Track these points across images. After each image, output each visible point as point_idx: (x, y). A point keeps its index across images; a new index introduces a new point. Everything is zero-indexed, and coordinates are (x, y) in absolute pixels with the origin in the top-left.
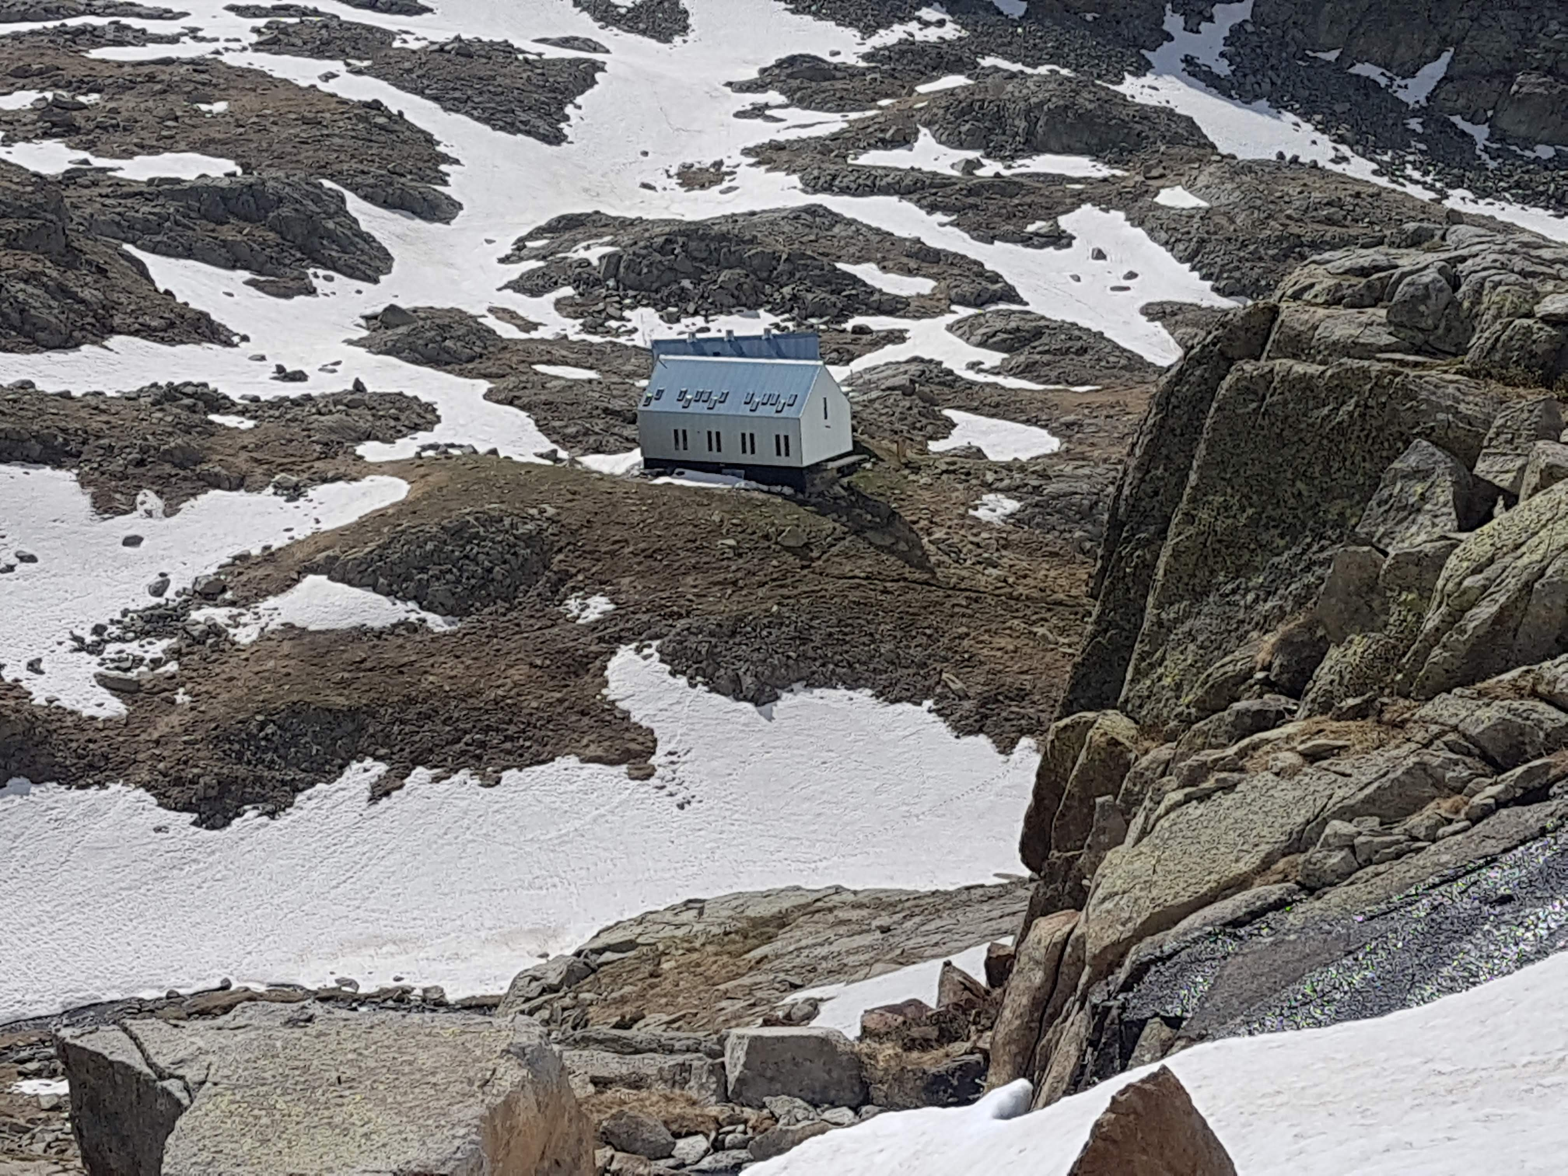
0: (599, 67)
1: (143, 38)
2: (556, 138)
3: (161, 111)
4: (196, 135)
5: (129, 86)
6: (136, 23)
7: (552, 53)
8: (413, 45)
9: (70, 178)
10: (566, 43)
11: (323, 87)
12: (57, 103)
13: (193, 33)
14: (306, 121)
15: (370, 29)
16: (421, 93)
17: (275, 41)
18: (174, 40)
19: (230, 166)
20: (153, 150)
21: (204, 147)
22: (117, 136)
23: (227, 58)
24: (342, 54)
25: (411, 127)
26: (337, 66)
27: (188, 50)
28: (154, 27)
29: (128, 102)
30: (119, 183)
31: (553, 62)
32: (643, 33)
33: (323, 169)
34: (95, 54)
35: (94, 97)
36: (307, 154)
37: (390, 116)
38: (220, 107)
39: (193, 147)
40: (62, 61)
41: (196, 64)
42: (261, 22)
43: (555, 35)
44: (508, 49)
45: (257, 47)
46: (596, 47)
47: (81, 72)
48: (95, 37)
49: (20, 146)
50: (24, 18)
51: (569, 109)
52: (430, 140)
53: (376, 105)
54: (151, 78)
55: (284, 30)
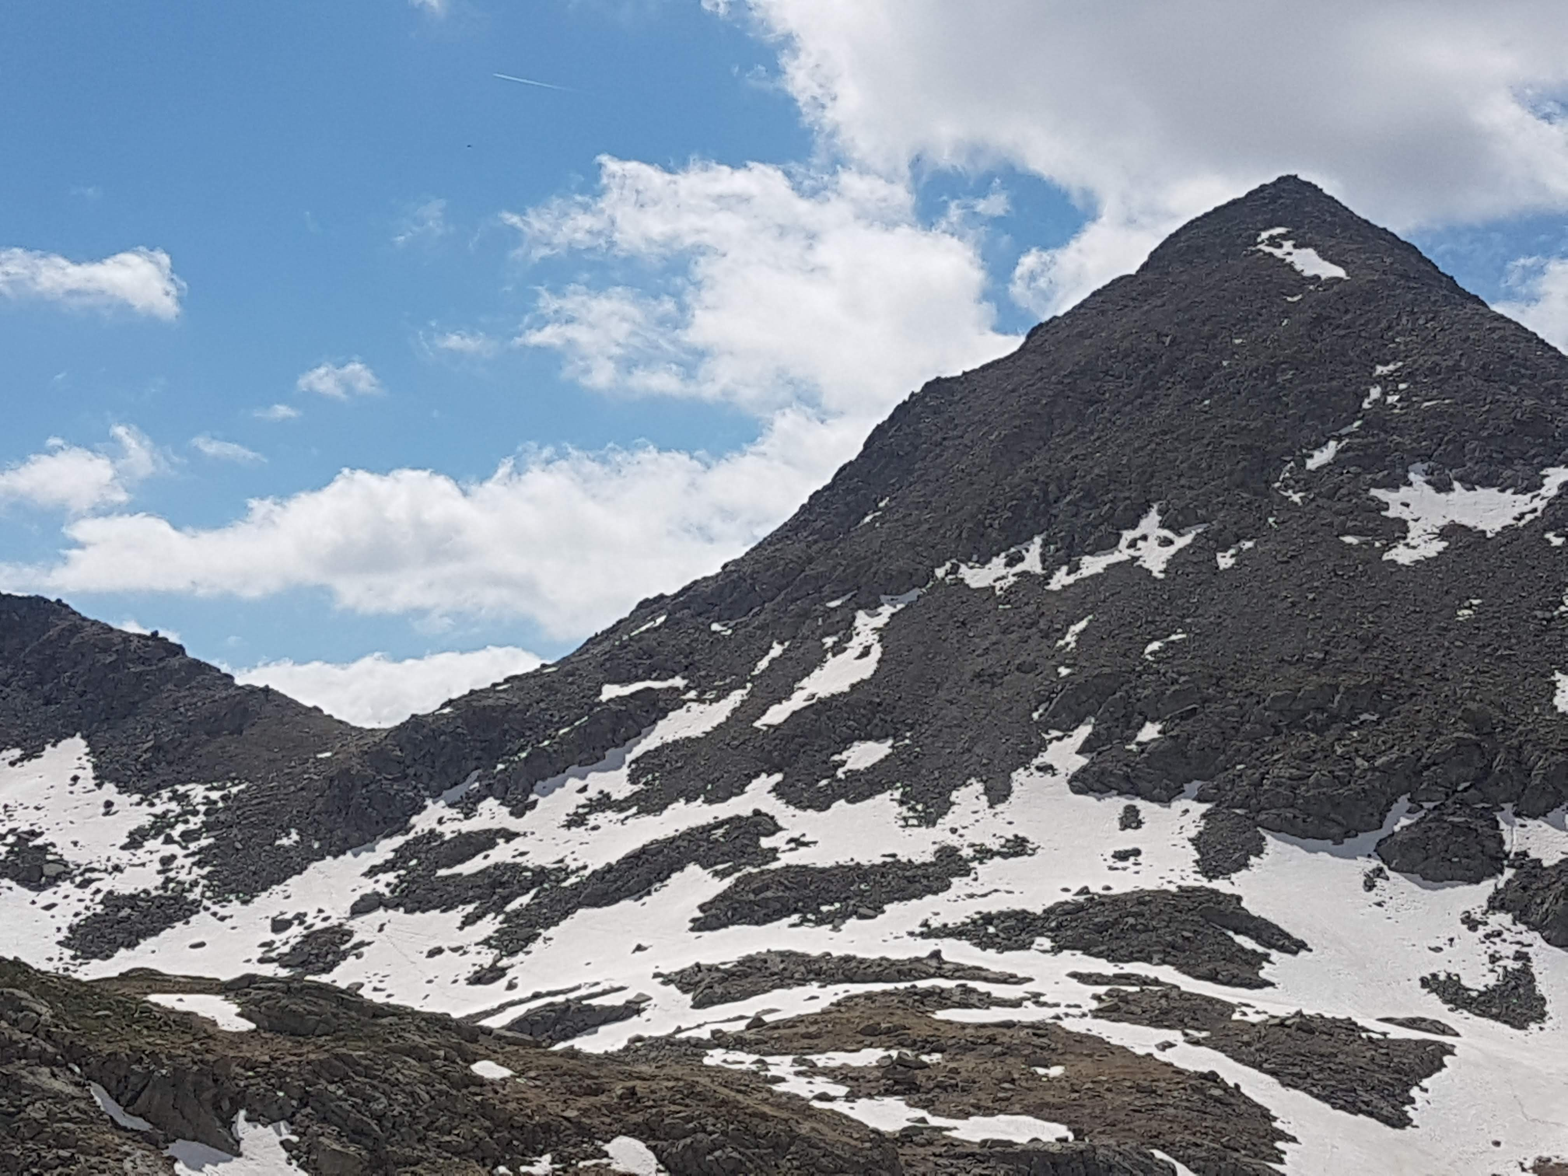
0: (1449, 1050)
1: (987, 1001)
2: (1401, 1122)
3: (998, 1073)
4: (1031, 1099)
5: (971, 1046)
6: (981, 986)
7: (1397, 1033)
8: (1253, 1018)
9: (907, 1136)
10: (1412, 1023)
11: (1160, 1056)
12: (901, 1061)
13: (1036, 998)
14: (1140, 1089)
15: (1210, 1000)
16: (1259, 1067)
17: (1115, 1009)
18: (1017, 1004)
19: (1062, 1131)
20: (989, 1112)
21: (1039, 1111)
22: (954, 1096)
23: (1066, 1024)
24: (1180, 1024)
25: (1247, 1100)
26: (1175, 1036)
27: (1029, 1014)
28: (999, 991)
29: (968, 1063)
30: (953, 1143)
31: (1399, 1043)
32: (1496, 1017)
33: (1155, 1139)
34: (941, 1015)
35: (936, 1057)
36: (1140, 1122)
37: (1225, 1088)
38: (1056, 1071)
39: (1026, 1112)
40: (910, 1021)
41: (1037, 1028)
42: (1102, 990)
43: (1401, 1015)
44: (1351, 1026)
45: (1097, 1014)
46: (1445, 1030)
47: (926, 1032)
48: (942, 999)
49: (863, 1102)
50: (877, 979)
51: (1415, 1092)
52: (1266, 1116)
53: (1213, 1077)
54: (992, 1040)
55: (1125, 998)
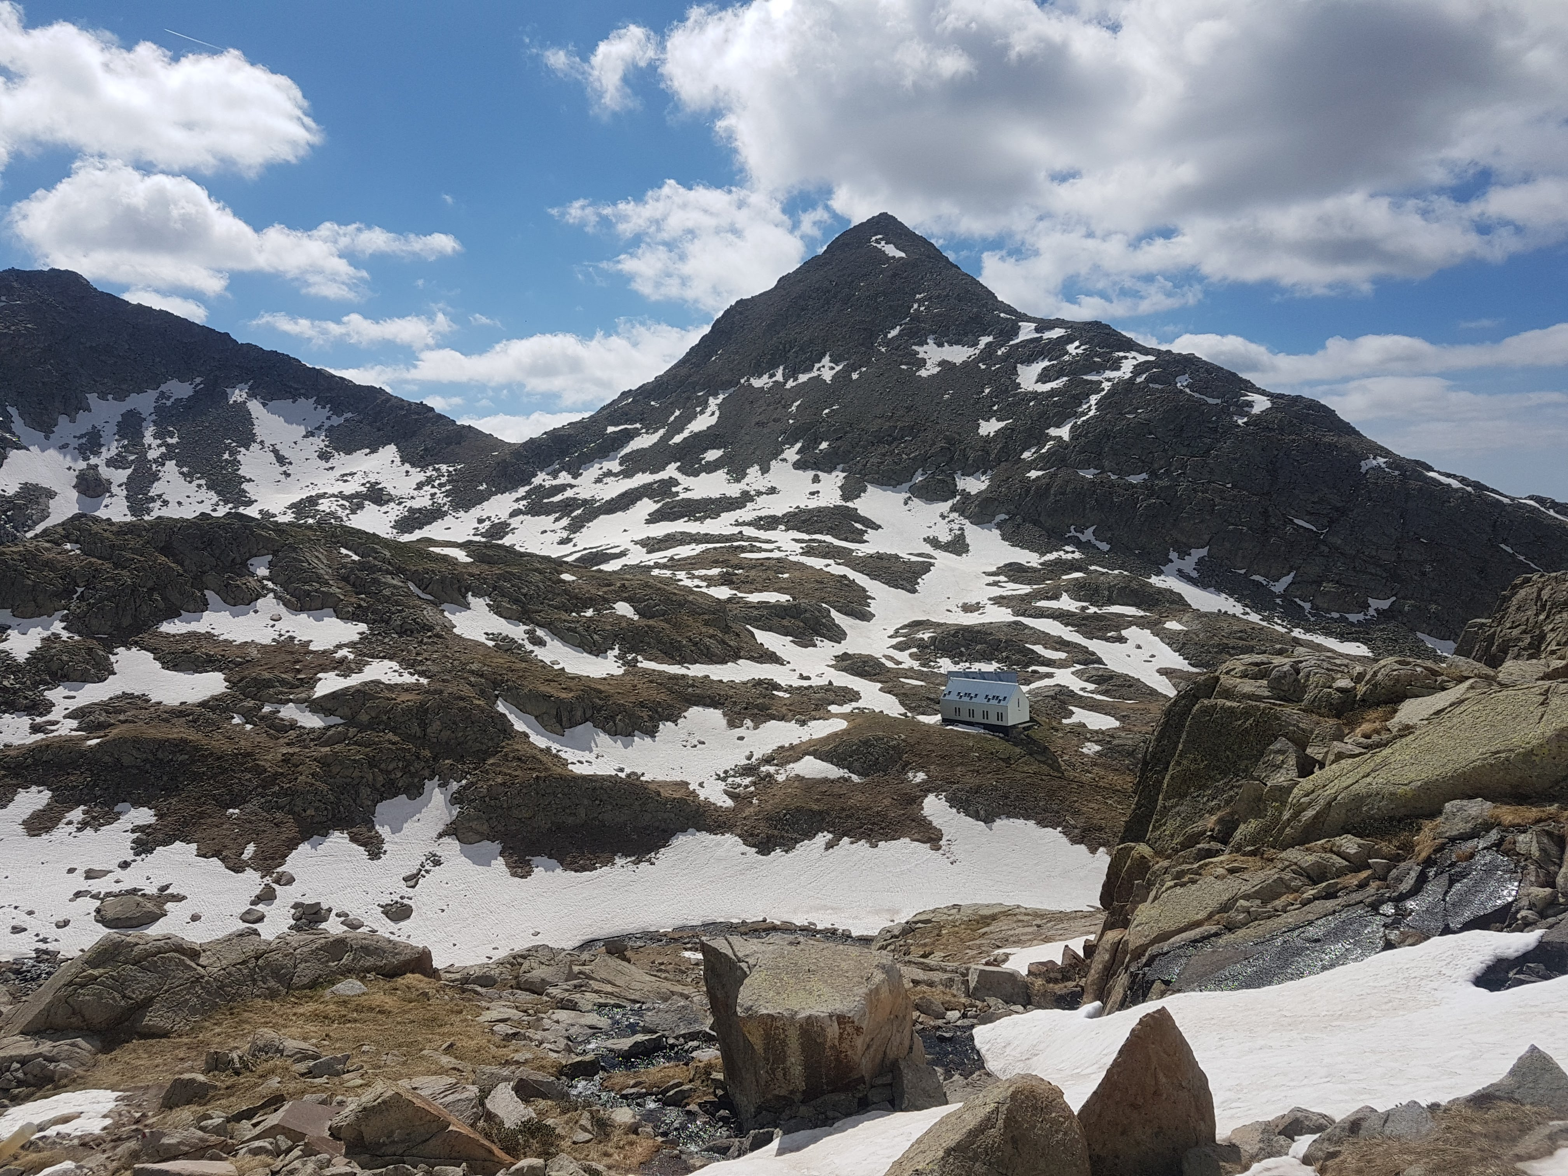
0: (932, 565)
1: (760, 550)
2: (914, 591)
3: (764, 577)
4: (776, 586)
5: (754, 567)
6: (758, 544)
7: (914, 559)
8: (860, 554)
9: (730, 600)
10: (919, 555)
11: (826, 569)
12: (727, 573)
13: (779, 548)
14: (817, 582)
15: (844, 548)
16: (862, 572)
17: (808, 552)
18: (771, 551)
19: (788, 597)
20: (761, 591)
21: (779, 590)
22: (748, 585)
23: (790, 558)
24: (833, 557)
25: (857, 585)
26: (831, 562)
27: (776, 554)
28: (765, 546)
29: (753, 573)
30: (747, 602)
31: (914, 562)
32: (951, 552)
33: (823, 600)
34: (743, 555)
35: (741, 571)
36: (817, 594)
37: (849, 580)
38: (786, 576)
39: (775, 591)
40: (731, 558)
41: (779, 560)
42: (804, 545)
43: (915, 552)
44: (897, 557)
45: (802, 554)
46: (931, 557)
47: (737, 562)
48: (743, 549)
49: (712, 588)
50: (718, 542)
51: (919, 580)
52: (864, 590)
53: (845, 576)
54: (762, 564)
55: (812, 548)
